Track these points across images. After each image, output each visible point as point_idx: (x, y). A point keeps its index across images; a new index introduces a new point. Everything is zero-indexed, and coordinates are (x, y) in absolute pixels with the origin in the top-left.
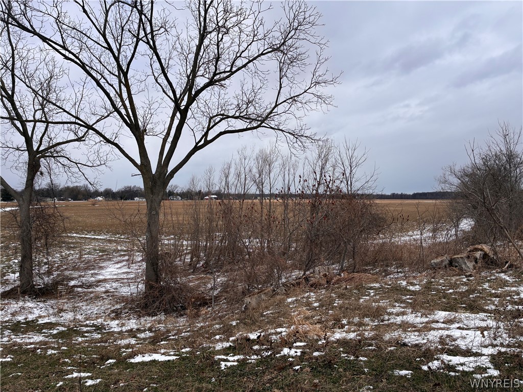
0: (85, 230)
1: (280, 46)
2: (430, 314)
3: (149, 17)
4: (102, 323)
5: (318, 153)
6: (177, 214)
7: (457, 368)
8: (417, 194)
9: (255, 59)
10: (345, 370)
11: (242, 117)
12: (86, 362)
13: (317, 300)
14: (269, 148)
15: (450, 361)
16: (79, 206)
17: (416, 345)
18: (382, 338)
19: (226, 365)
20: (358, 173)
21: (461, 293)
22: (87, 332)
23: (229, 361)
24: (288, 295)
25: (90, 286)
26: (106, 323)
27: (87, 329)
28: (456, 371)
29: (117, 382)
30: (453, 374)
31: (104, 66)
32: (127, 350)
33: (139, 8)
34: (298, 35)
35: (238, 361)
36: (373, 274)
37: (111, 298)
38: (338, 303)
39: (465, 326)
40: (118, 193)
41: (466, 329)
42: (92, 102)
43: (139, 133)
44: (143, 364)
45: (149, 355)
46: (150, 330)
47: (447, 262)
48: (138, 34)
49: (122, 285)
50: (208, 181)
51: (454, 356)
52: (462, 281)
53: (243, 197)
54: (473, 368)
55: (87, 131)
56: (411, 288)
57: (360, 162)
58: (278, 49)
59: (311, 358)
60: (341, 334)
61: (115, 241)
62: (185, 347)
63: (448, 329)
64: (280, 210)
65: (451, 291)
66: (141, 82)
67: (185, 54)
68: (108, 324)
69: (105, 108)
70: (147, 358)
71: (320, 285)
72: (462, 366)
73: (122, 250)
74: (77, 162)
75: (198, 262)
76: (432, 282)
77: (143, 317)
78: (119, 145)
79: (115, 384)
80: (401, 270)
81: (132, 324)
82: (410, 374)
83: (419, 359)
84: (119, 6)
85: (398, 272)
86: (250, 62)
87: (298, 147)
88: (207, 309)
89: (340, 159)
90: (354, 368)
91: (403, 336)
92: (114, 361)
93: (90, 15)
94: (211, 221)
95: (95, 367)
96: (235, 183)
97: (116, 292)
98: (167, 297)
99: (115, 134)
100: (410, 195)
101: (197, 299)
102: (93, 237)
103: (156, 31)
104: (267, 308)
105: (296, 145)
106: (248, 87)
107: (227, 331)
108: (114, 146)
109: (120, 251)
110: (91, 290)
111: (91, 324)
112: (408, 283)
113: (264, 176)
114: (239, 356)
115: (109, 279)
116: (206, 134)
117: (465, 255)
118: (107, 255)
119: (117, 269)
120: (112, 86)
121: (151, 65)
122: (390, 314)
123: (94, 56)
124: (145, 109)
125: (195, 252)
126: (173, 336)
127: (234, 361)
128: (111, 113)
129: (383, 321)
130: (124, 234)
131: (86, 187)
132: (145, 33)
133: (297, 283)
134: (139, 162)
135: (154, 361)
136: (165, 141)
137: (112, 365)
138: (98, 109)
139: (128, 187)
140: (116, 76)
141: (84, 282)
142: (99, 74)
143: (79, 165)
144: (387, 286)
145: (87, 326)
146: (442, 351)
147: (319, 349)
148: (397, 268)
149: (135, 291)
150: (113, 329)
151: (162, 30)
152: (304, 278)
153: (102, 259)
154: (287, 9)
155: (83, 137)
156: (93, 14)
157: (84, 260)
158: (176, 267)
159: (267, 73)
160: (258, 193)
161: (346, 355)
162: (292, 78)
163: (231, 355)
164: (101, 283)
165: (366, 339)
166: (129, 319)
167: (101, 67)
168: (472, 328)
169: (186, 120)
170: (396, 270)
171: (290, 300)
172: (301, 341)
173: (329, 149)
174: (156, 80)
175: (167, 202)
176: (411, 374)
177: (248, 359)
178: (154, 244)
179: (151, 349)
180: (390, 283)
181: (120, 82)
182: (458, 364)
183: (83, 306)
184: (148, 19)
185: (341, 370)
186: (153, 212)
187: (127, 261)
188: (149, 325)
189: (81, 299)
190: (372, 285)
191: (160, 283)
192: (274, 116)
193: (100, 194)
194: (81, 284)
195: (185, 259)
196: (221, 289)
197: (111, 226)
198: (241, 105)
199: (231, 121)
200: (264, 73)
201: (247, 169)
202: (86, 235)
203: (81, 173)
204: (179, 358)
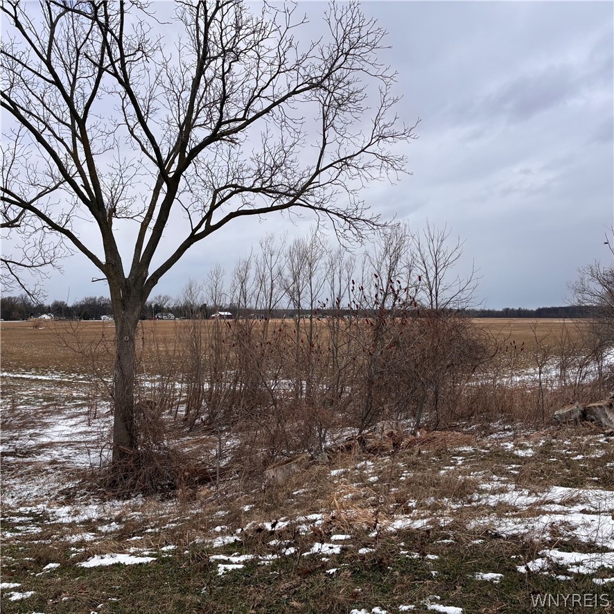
0: (21, 367)
1: (322, 81)
2: (543, 492)
3: (117, 34)
4: (44, 511)
5: (384, 246)
6: (165, 341)
7: (570, 570)
8: (543, 309)
9: (283, 100)
10: (402, 573)
11: (264, 189)
12: (14, 568)
13: (375, 472)
14: (310, 238)
15: (562, 559)
16: (14, 329)
17: (514, 537)
18: (464, 527)
19: (225, 570)
20: (447, 277)
21: (593, 460)
22: (19, 524)
23: (231, 563)
24: (332, 465)
25: (28, 453)
26: (50, 511)
27: (20, 519)
28: (567, 574)
29: (57, 595)
30: (562, 577)
31: (48, 109)
32: (78, 550)
33: (102, 20)
34: (350, 63)
35: (244, 563)
36: (465, 433)
37: (59, 472)
38: (406, 477)
39: (592, 509)
40: (75, 308)
41: (593, 513)
42: (31, 167)
43: (103, 214)
44: (101, 569)
45: (111, 556)
46: (118, 520)
47: (578, 413)
48: (102, 61)
49: (77, 451)
50: (214, 288)
51: (570, 552)
52: (599, 442)
53: (269, 313)
54: (595, 569)
55: (23, 212)
56: (521, 453)
57: (450, 260)
58: (319, 85)
59: (355, 557)
60: (404, 521)
61: (68, 384)
62: (167, 544)
63: (566, 513)
64: (326, 333)
65: (580, 457)
66: (108, 134)
67: (176, 91)
68: (54, 513)
69: (52, 176)
70: (108, 560)
71: (382, 450)
72: (579, 566)
73: (79, 398)
74: (8, 260)
75: (198, 415)
76: (552, 444)
77: (109, 500)
78: (73, 232)
79: (55, 597)
80: (509, 426)
81: (92, 511)
82: (498, 578)
83: (515, 557)
84: (72, 16)
85: (505, 430)
86: (275, 104)
87: (352, 236)
88: (209, 488)
89: (419, 255)
90: (417, 571)
91: (497, 523)
92: (57, 565)
93: (27, 31)
94: (218, 351)
95: (27, 575)
96: (256, 293)
97: (69, 462)
98: (146, 470)
99: (66, 216)
100: (532, 311)
101: (194, 473)
102: (34, 377)
103: (128, 56)
104: (299, 485)
105: (348, 233)
106: (274, 142)
107: (234, 520)
108: (64, 235)
109: (76, 399)
110: (28, 460)
111: (27, 512)
112: (515, 445)
113: (301, 282)
114: (246, 556)
115: (58, 443)
116: (208, 216)
117: (606, 402)
118: (55, 405)
119: (71, 426)
120: (61, 140)
121: (123, 109)
122: (481, 492)
123: (33, 94)
124: (115, 176)
125: (194, 398)
126: (152, 528)
127: (239, 563)
128: (60, 183)
129: (470, 502)
130: (83, 372)
131: (24, 300)
132: (111, 59)
133: (346, 446)
134: (103, 259)
135: (119, 565)
136: (144, 226)
137: (53, 571)
138: (40, 176)
139: (91, 299)
140: (68, 125)
141: (18, 447)
142: (41, 123)
143: (11, 265)
144: (483, 451)
145: (20, 515)
146: (551, 545)
147: (368, 544)
148: (505, 423)
149: (97, 461)
150: (60, 520)
152: (358, 439)
153: (47, 412)
154: (333, 22)
155: (17, 220)
156: (32, 29)
157: (19, 414)
158: (162, 423)
159: (301, 121)
160: (292, 307)
161: (407, 552)
162: (343, 130)
163: (236, 554)
164: (45, 449)
165: (441, 528)
166: (86, 505)
167: (45, 110)
168: (603, 512)
169: (177, 194)
170: (501, 427)
171: (334, 473)
172: (343, 533)
173: (401, 241)
174: (132, 132)
175: (147, 323)
176: (501, 578)
177: (261, 560)
178: (127, 388)
179: (114, 548)
180: (489, 445)
181: (74, 135)
182: (572, 564)
183: (15, 484)
184: (115, 37)
185: (397, 573)
186: (125, 336)
187: (87, 414)
188: (117, 513)
189: (13, 474)
190: (461, 449)
191: (136, 448)
192: (313, 188)
193: (47, 310)
194: (13, 450)
195: (177, 411)
196: (232, 458)
197: (63, 359)
198: (263, 171)
199: (247, 196)
200: (296, 122)
201: (275, 271)
202: (23, 374)
203: (14, 278)
204: (156, 560)
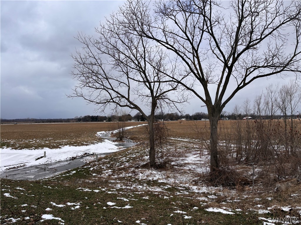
0: (177, 136)
1: (296, 16)
3: (209, 17)
4: (188, 187)
6: (227, 128)
9: (278, 27)
11: (270, 66)
12: (183, 206)
16: (174, 123)
22: (181, 190)
23: (268, 222)
25: (181, 166)
26: (190, 187)
29: (200, 220)
31: (185, 49)
32: (204, 204)
33: (204, 14)
35: (275, 223)
37: (192, 173)
40: (192, 116)
42: (180, 69)
43: (204, 82)
44: (213, 213)
46: (215, 194)
48: (203, 28)
49: (197, 167)
50: (246, 108)
53: (272, 117)
55: (178, 85)
58: (294, 18)
61: (192, 143)
62: (238, 208)
66: (205, 54)
67: (230, 34)
68: (192, 188)
69: (186, 71)
70: (216, 210)
75: (242, 157)
77: (210, 186)
78: (194, 90)
81: (204, 189)
84: (192, 16)
86: (274, 30)
88: (249, 187)
92: (198, 208)
93: (178, 24)
94: (249, 133)
95: (188, 209)
96: (265, 109)
97: (195, 170)
98: (223, 177)
99: (192, 85)
101: (242, 180)
102: (181, 140)
103: (213, 24)
104: (294, 192)
106: (273, 47)
107: (265, 203)
108: (191, 91)
109: (195, 148)
110: (182, 168)
111: (183, 186)
113: (286, 103)
115: (191, 163)
116: (245, 79)
118: (189, 150)
119: (194, 158)
120: (189, 59)
121: (210, 44)
123: (180, 45)
124: (207, 69)
125: (239, 151)
126: (229, 200)
127: (272, 223)
128: (189, 73)
130: (197, 139)
131: (177, 113)
132: (207, 26)
134: (205, 98)
135: (220, 213)
136: (219, 86)
137: (197, 210)
138: (182, 72)
139: (198, 113)
140: (192, 53)
142: (183, 54)
143: (174, 102)
145: (181, 187)
149: (205, 171)
150: (194, 191)
151: (217, 23)
153: (186, 152)
155: (176, 88)
156: (180, 23)
157: (178, 152)
158: (228, 159)
159: (288, 35)
160: (282, 114)
163: (270, 218)
164: (187, 165)
166: (202, 187)
169: (232, 72)
174: (213, 52)
175: (221, 121)
177: (283, 223)
178: (215, 145)
179: (217, 206)
181: (194, 56)
183: (178, 176)
184: (208, 19)
186: (214, 126)
187: (200, 154)
188: (214, 191)
189: (177, 172)
191: (219, 168)
192: (293, 62)
193: (183, 117)
194: (177, 164)
195: (233, 155)
196: (258, 176)
197: (190, 134)
198: (268, 58)
199: (260, 70)
200: (285, 35)
201: (273, 99)
202: (178, 138)
203: (175, 107)
204: (235, 214)
